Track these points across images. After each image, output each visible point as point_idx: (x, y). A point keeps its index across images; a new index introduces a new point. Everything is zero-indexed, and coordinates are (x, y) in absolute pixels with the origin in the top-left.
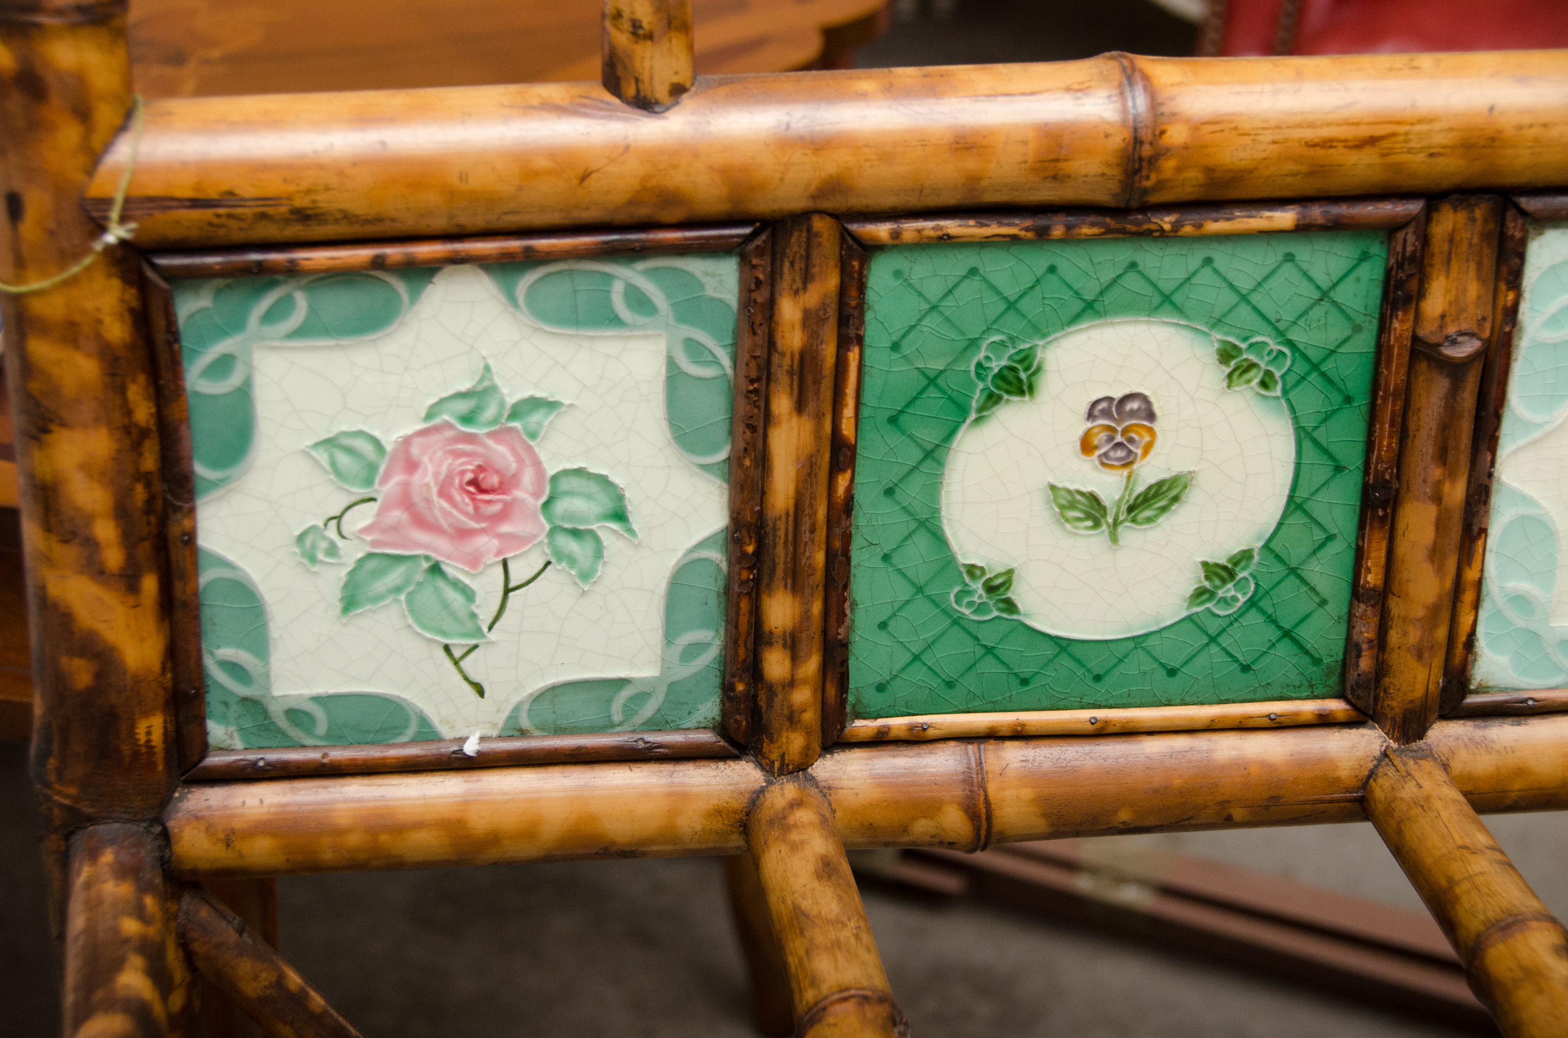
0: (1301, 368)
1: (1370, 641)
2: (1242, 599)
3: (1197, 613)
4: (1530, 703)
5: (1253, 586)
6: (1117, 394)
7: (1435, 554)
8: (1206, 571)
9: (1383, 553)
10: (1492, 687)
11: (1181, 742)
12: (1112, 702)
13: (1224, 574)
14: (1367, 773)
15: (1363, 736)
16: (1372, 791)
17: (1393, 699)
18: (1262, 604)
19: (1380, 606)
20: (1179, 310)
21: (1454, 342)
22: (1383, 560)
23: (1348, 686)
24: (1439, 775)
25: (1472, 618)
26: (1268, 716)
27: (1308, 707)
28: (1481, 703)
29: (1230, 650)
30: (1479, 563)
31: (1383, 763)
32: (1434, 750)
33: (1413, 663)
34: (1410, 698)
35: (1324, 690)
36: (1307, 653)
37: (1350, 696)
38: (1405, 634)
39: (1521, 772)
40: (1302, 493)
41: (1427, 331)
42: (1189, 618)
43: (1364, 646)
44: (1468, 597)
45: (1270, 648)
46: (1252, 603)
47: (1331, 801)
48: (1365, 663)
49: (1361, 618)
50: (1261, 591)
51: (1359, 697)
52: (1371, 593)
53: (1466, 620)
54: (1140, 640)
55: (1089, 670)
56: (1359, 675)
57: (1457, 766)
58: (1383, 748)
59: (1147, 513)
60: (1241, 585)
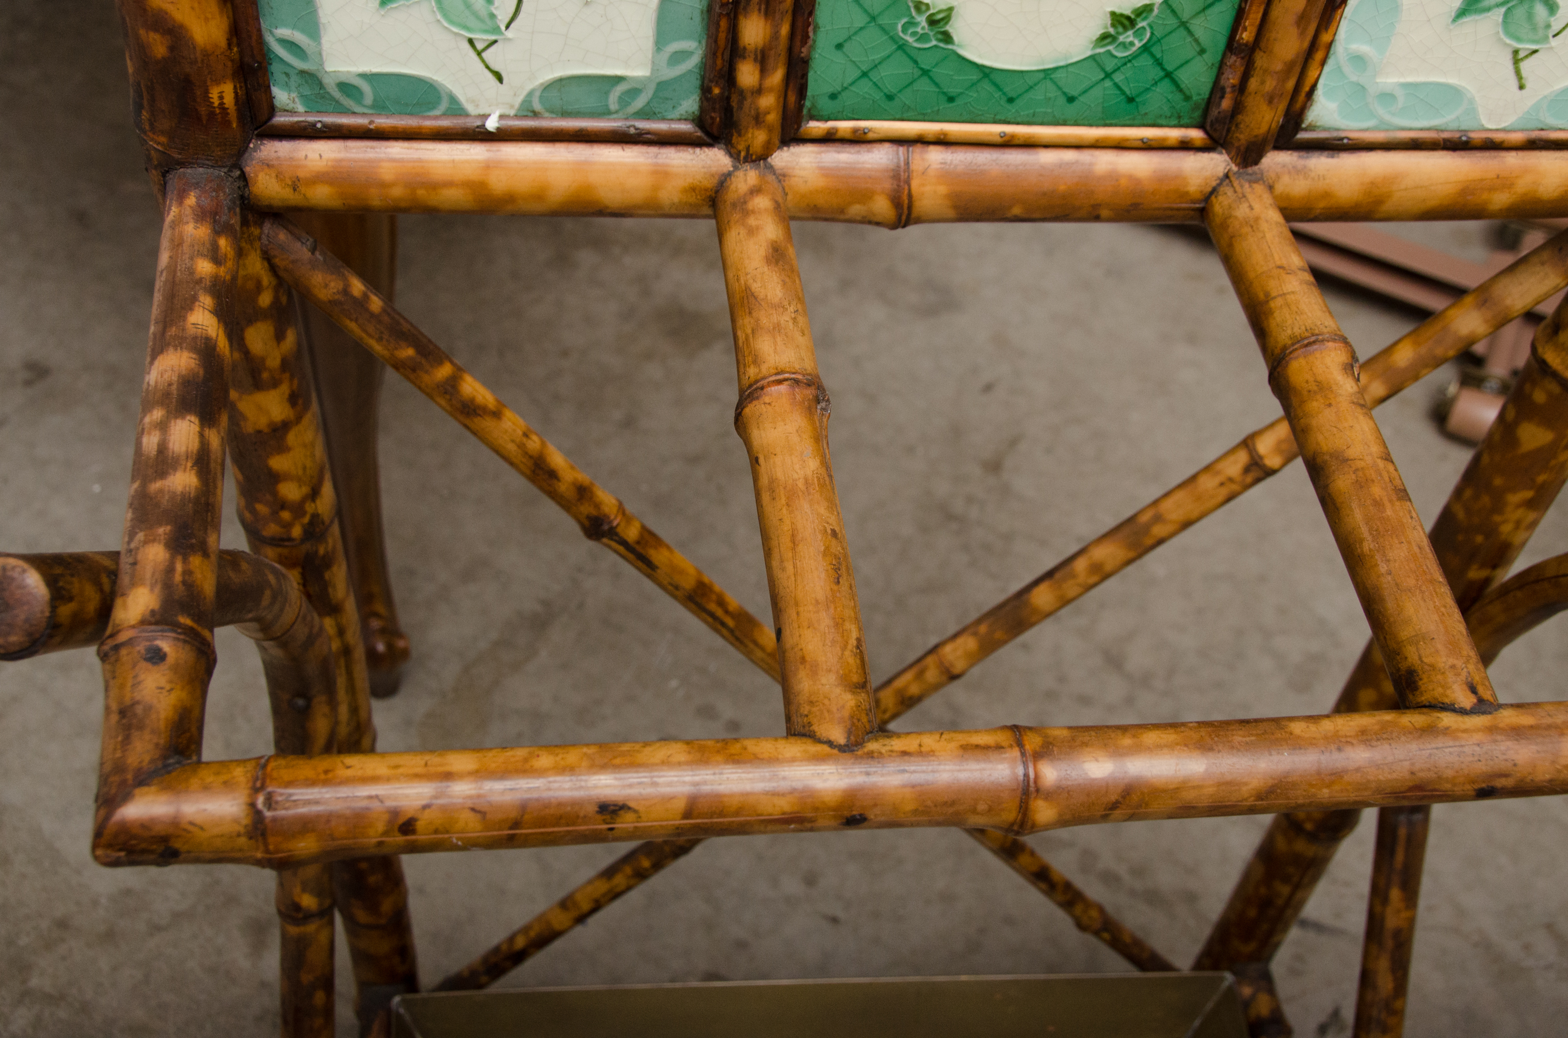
1: (1233, 86)
2: (1138, 44)
3: (1099, 54)
4: (1347, 142)
5: (1148, 35)
7: (1302, 20)
8: (1113, 20)
9: (1260, 15)
10: (1319, 127)
11: (1069, 156)
12: (1019, 120)
13: (1126, 23)
14: (1209, 189)
15: (1212, 159)
16: (1212, 206)
17: (1241, 133)
18: (1153, 50)
19: (1247, 58)
22: (1258, 22)
23: (1209, 121)
24: (1267, 199)
25: (1318, 73)
26: (1142, 140)
27: (1174, 134)
28: (1308, 139)
29: (1120, 84)
30: (1334, 30)
31: (1225, 183)
32: (1265, 174)
33: (1264, 107)
34: (1255, 134)
35: (1188, 121)
36: (1181, 91)
37: (1208, 128)
38: (1263, 82)
42: (1092, 58)
43: (1228, 90)
44: (1319, 56)
45: (1153, 85)
46: (1146, 48)
47: (1178, 209)
48: (1226, 104)
49: (1230, 67)
50: (1154, 39)
51: (1215, 130)
52: (1243, 47)
53: (1312, 74)
54: (1049, 72)
55: (1004, 94)
56: (1219, 112)
57: (1279, 188)
58: (1226, 171)
60: (1139, 33)
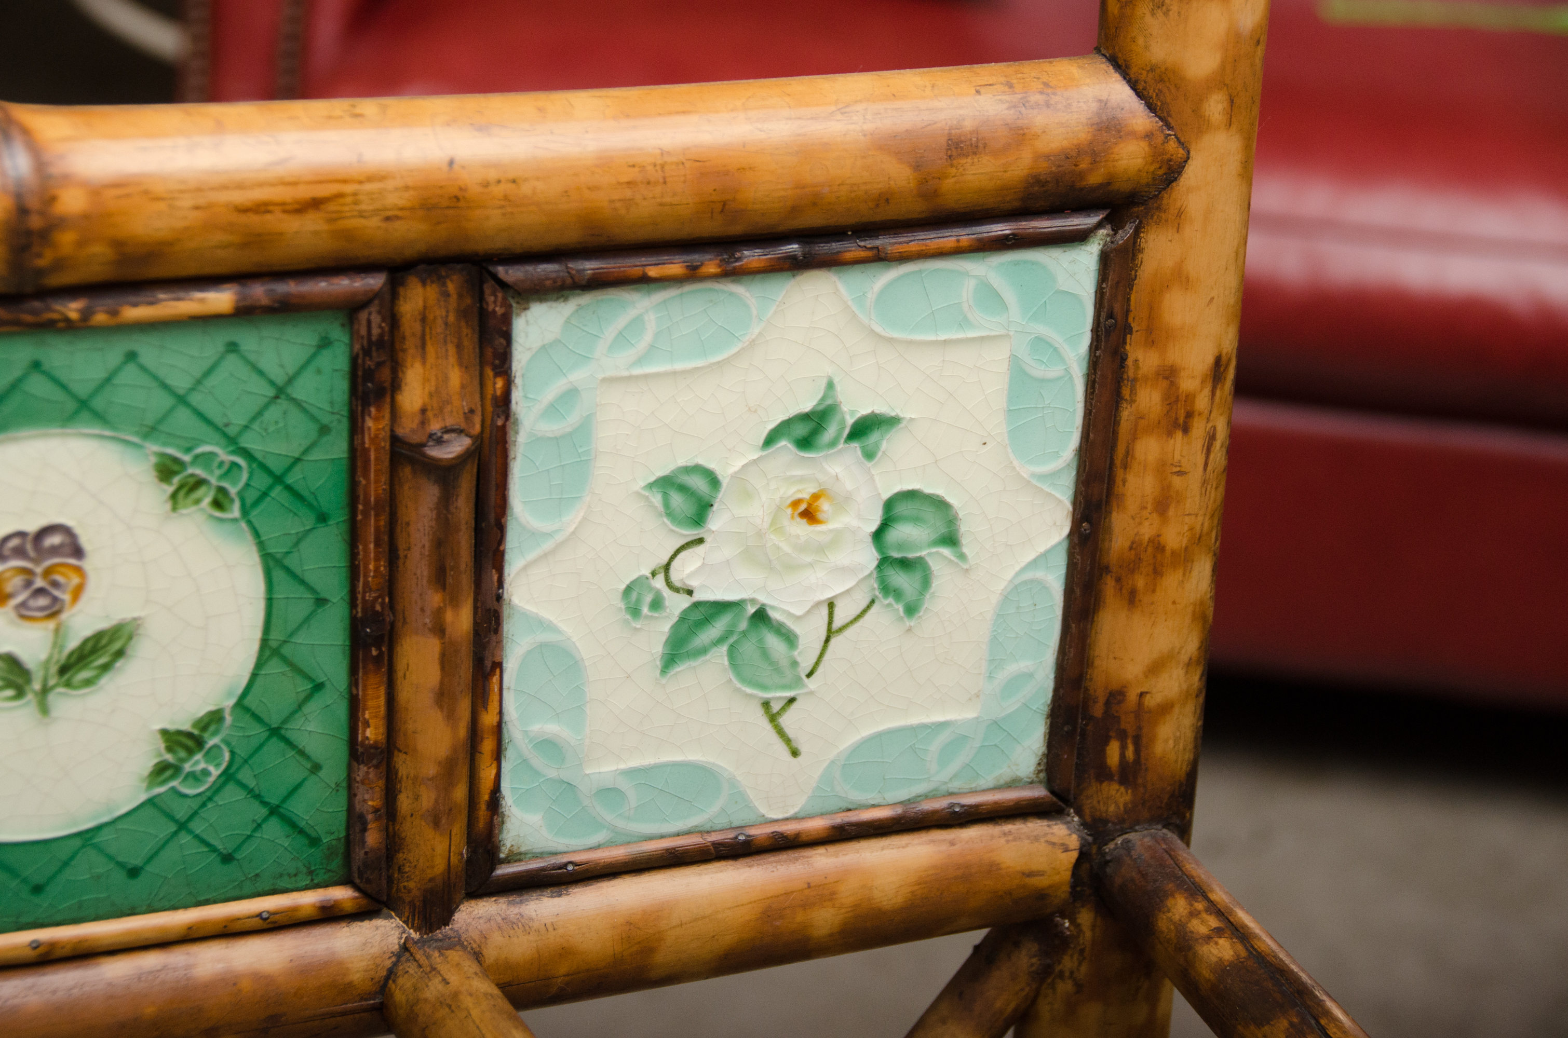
0: (262, 481)
1: (376, 811)
2: (215, 772)
3: (159, 795)
4: (570, 868)
5: (227, 756)
6: (32, 526)
7: (443, 697)
8: (167, 741)
9: (382, 701)
10: (525, 854)
11: (151, 960)
12: (58, 918)
13: (190, 743)
14: (384, 973)
15: (377, 928)
16: (392, 995)
17: (409, 879)
18: (240, 776)
19: (383, 767)
20: (100, 418)
21: (439, 441)
22: (383, 710)
23: (355, 868)
24: (470, 966)
25: (494, 772)
26: (259, 915)
27: (308, 899)
28: (514, 873)
29: (205, 836)
30: (496, 704)
31: (403, 959)
32: (464, 937)
33: (429, 832)
34: (429, 876)
35: (326, 877)
36: (301, 831)
37: (357, 881)
38: (417, 798)
39: (565, 952)
40: (276, 636)
41: (408, 428)
42: (151, 802)
43: (370, 817)
44: (487, 746)
45: (255, 830)
46: (228, 776)
47: (344, 1014)
48: (373, 838)
49: (363, 782)
50: (238, 761)
51: (368, 881)
52: (372, 751)
53: (487, 774)
54: (87, 836)
55: (25, 881)
56: (366, 853)
57: (491, 954)
58: (403, 941)
59: (85, 674)
60: (212, 755)
